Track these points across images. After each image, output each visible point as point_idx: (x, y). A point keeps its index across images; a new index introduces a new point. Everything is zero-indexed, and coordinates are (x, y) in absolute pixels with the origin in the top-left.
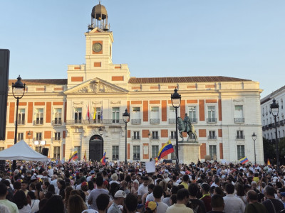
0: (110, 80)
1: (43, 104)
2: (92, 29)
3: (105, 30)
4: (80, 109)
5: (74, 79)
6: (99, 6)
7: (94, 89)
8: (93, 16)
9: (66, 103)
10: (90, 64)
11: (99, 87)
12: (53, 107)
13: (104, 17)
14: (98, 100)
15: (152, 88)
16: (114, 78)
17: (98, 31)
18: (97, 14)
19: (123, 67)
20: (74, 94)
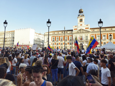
0: (85, 29)
1: (67, 36)
2: (79, 16)
3: (83, 15)
4: (76, 37)
5: (75, 29)
6: (81, 9)
7: (80, 31)
8: (79, 13)
9: (73, 36)
10: (79, 25)
11: (82, 31)
12: (69, 37)
13: (83, 12)
14: (82, 34)
15: (97, 30)
16: (86, 28)
17: (81, 16)
18: (80, 12)
19: (89, 25)
20: (75, 33)
